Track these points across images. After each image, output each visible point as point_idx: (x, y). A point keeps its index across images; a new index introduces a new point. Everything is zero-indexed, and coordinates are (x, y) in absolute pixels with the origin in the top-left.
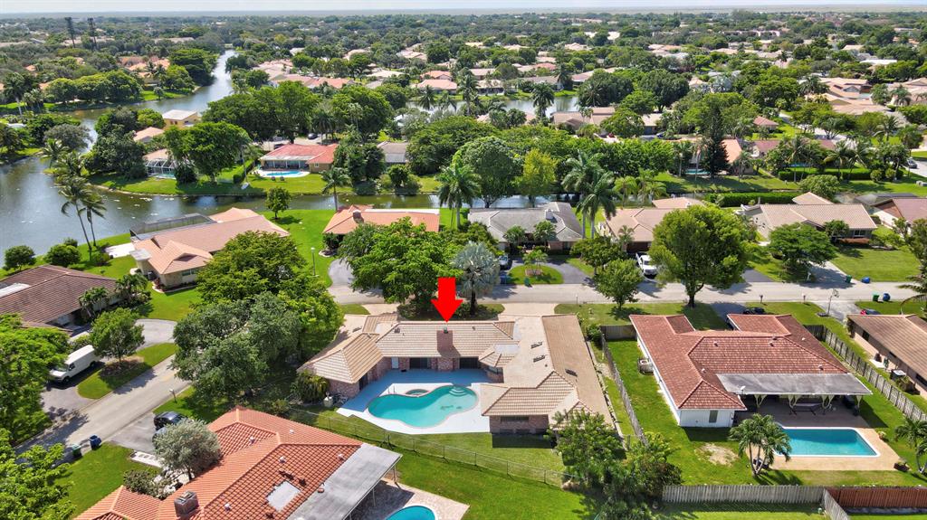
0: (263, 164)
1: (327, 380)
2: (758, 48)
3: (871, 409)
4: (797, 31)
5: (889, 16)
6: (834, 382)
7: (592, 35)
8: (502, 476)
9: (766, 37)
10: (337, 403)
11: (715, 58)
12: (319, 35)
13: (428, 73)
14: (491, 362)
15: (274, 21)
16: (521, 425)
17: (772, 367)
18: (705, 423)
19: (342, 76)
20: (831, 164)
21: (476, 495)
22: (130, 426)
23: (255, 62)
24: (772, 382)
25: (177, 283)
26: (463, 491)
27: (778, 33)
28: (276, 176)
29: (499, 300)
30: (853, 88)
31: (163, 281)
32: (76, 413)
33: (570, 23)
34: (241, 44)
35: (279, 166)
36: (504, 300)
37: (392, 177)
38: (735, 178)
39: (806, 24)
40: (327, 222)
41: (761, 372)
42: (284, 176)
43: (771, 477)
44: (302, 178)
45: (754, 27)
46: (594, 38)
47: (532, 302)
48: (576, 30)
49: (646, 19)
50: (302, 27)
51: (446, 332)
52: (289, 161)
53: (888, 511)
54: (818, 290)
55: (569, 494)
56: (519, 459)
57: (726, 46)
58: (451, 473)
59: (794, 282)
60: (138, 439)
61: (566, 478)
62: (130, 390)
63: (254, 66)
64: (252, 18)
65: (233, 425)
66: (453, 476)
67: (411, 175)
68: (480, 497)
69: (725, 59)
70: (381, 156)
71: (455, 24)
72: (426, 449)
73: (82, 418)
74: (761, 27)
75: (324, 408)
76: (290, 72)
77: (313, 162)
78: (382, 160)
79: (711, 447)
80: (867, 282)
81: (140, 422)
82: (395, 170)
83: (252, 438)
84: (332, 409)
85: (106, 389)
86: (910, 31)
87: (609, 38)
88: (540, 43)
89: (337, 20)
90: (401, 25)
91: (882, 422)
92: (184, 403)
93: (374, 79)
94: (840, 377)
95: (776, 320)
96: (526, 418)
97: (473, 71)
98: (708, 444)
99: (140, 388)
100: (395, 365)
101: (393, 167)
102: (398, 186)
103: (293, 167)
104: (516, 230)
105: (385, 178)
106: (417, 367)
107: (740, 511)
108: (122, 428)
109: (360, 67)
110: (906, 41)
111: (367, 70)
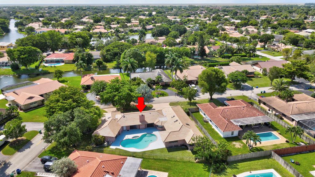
0: (45, 61)
1: (104, 137)
2: (200, 17)
3: (273, 126)
4: (209, 12)
5: (233, 7)
6: (263, 119)
7: (147, 13)
8: (175, 161)
9: (201, 13)
10: (109, 145)
11: (189, 20)
12: (48, 13)
13: (96, 27)
14: (159, 124)
15: (28, 8)
16: (176, 144)
17: (245, 116)
18: (230, 136)
19: (64, 28)
20: (235, 53)
21: (169, 169)
22: (30, 163)
23: (27, 23)
24: (246, 121)
25: (29, 108)
26: (164, 168)
27: (204, 12)
28: (52, 66)
29: (150, 103)
30: (232, 29)
31: (22, 107)
32: (5, 162)
33: (138, 9)
34: (17, 17)
35: (52, 62)
36: (151, 103)
37: (97, 64)
38: (209, 58)
39: (211, 9)
40: (80, 81)
41: (242, 118)
42: (55, 65)
43: (255, 149)
44: (62, 66)
45: (196, 10)
46: (148, 14)
47: (161, 103)
48: (141, 11)
49: (161, 8)
50: (40, 10)
51: (142, 115)
52: (55, 60)
53: (289, 155)
54: (245, 91)
55: (198, 164)
56: (178, 155)
57: (190, 17)
58: (158, 163)
59: (238, 90)
60: (36, 168)
61: (196, 159)
62: (24, 150)
63: (26, 25)
64: (17, 7)
65: (78, 157)
66: (159, 164)
67: (104, 63)
68: (171, 169)
69: (192, 21)
70: (92, 56)
71: (98, 9)
72: (146, 156)
73: (8, 163)
74: (198, 10)
75: (105, 147)
76: (42, 27)
77: (66, 60)
78: (92, 58)
79: (234, 143)
80: (257, 88)
81: (34, 162)
82: (98, 61)
83: (87, 161)
84: (108, 147)
85: (14, 151)
86: (241, 12)
87: (153, 14)
88: (131, 16)
89: (53, 7)
90: (78, 10)
91: (277, 129)
92: (49, 152)
93: (77, 29)
94: (264, 117)
95: (241, 101)
96: (177, 141)
97: (111, 26)
98: (233, 142)
99: (28, 149)
100: (125, 129)
101: (97, 60)
102: (99, 67)
103: (58, 62)
104: (150, 79)
105: (94, 64)
106: (133, 129)
107: (250, 161)
108: (27, 165)
109: (69, 25)
110: (241, 15)
111: (72, 26)
